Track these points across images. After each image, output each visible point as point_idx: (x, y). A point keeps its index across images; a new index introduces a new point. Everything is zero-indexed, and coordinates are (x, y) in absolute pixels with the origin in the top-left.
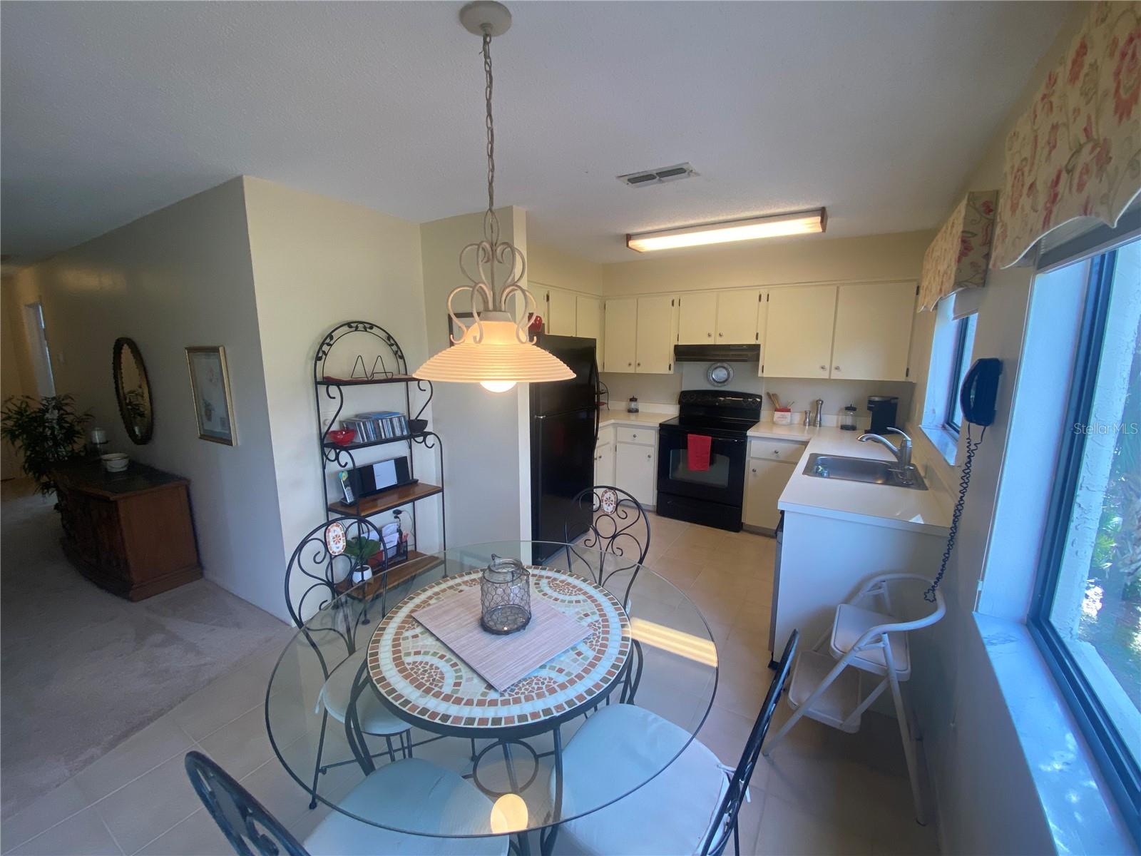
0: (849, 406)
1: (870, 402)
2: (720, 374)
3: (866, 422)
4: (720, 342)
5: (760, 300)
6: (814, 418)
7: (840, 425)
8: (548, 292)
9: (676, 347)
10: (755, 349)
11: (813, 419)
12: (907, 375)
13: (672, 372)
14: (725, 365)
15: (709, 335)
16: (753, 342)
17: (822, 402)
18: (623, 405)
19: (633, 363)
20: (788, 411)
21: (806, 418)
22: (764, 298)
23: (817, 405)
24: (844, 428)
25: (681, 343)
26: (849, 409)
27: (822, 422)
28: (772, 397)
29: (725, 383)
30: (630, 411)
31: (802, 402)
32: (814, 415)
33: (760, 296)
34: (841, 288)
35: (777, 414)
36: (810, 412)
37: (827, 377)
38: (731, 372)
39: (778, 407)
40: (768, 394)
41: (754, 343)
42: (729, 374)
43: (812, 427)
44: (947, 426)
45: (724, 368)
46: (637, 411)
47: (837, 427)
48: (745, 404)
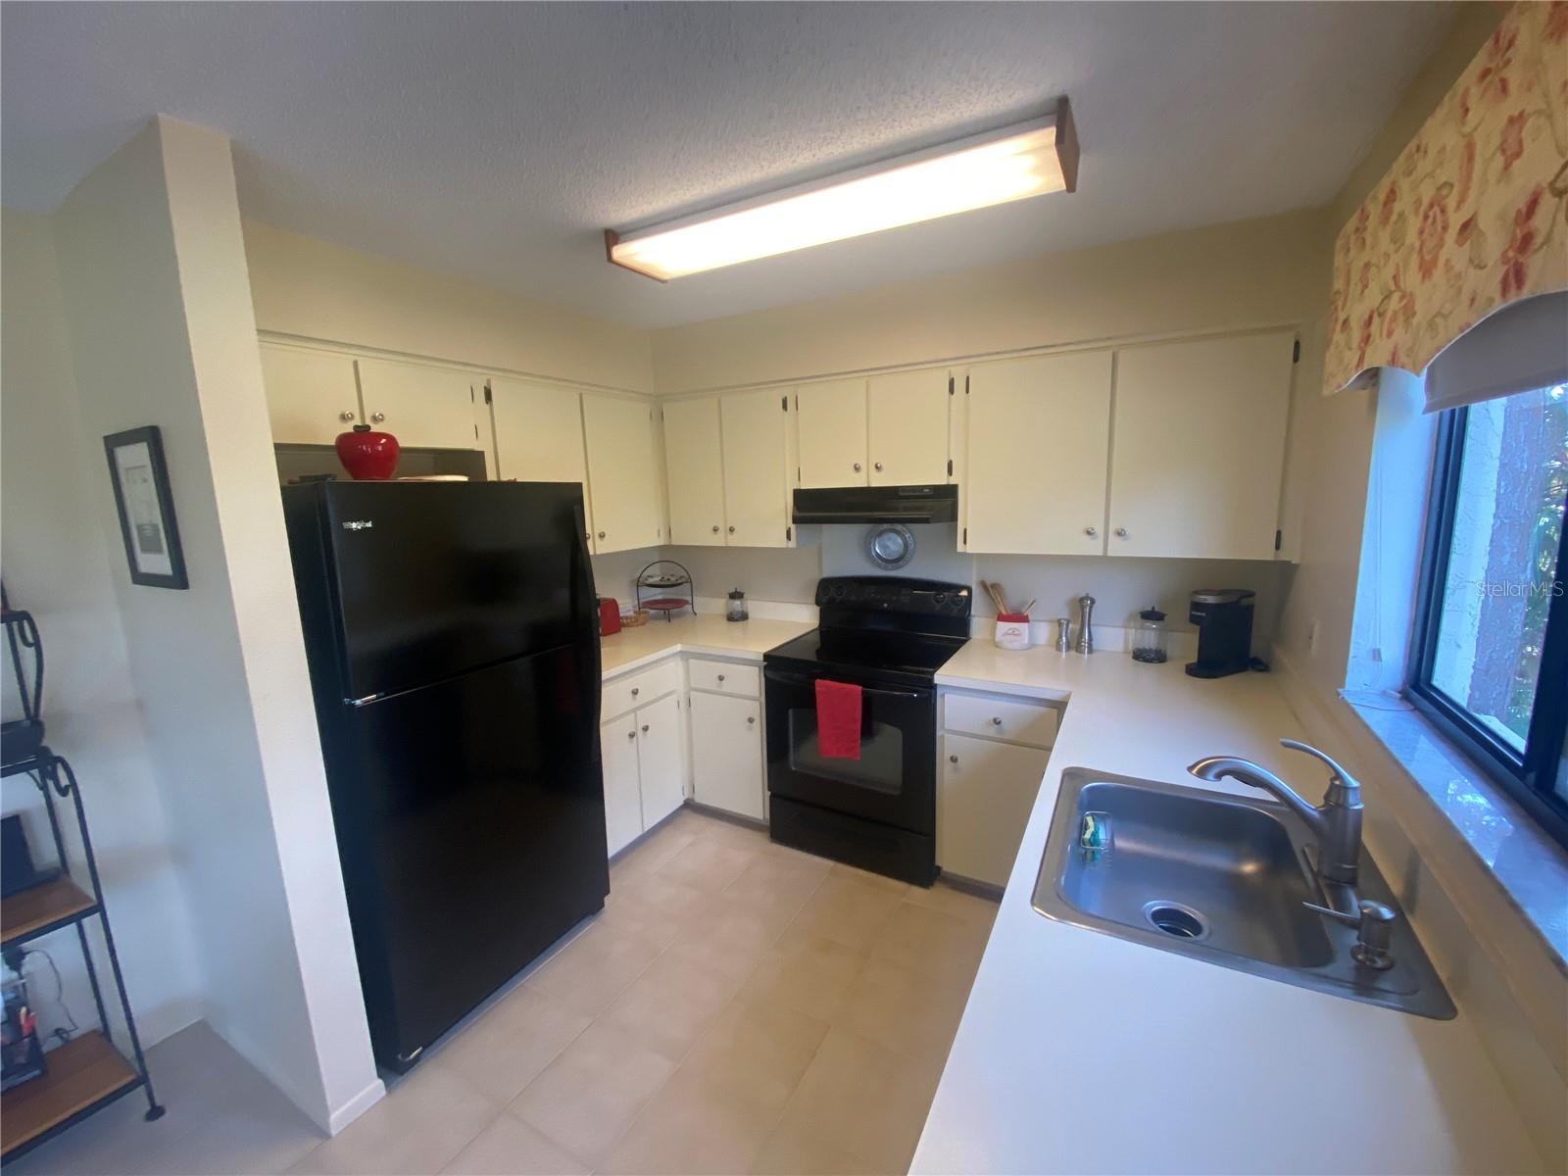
0: (1149, 609)
1: (1196, 606)
2: (890, 544)
3: (1186, 644)
4: (879, 481)
5: (952, 391)
6: (1077, 632)
7: (1131, 648)
8: (489, 381)
9: (799, 495)
10: (948, 493)
11: (1076, 637)
12: (1278, 547)
13: (792, 544)
14: (899, 527)
15: (857, 469)
16: (940, 479)
17: (1093, 602)
18: (720, 605)
19: (721, 526)
20: (1023, 619)
21: (1061, 636)
22: (960, 386)
23: (1083, 606)
24: (1140, 655)
25: (805, 485)
26: (1150, 616)
27: (1093, 643)
28: (991, 589)
29: (901, 563)
30: (732, 618)
31: (1051, 601)
32: (1078, 627)
33: (952, 383)
34: (1122, 356)
35: (1003, 626)
36: (1068, 622)
37: (1100, 553)
38: (910, 541)
39: (1004, 612)
40: (984, 585)
41: (944, 483)
42: (906, 545)
43: (1073, 653)
44: (1415, 695)
45: (897, 532)
46: (744, 617)
47: (1125, 652)
48: (938, 607)
